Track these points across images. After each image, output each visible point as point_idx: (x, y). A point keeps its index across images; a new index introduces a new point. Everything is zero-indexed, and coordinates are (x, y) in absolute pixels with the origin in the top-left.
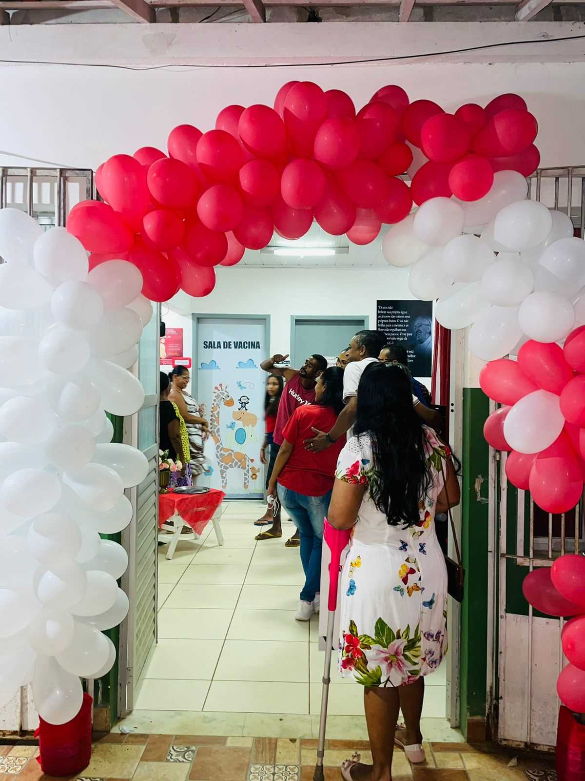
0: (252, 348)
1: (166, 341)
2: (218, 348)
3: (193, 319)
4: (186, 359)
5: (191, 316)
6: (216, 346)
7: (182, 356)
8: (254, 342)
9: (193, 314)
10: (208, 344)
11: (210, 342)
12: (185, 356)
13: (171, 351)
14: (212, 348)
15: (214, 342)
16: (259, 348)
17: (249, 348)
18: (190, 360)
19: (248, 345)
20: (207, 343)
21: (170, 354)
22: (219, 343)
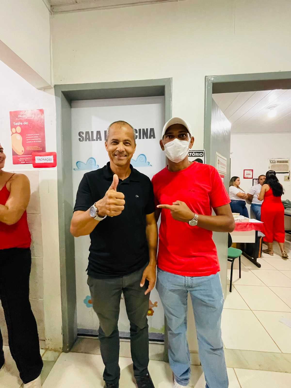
0: (143, 138)
1: (22, 130)
2: (97, 140)
3: (56, 95)
4: (50, 154)
5: (53, 90)
6: (95, 138)
7: (43, 150)
8: (147, 129)
9: (55, 86)
10: (84, 136)
11: (87, 133)
12: (48, 150)
13: (30, 145)
14: (89, 140)
15: (92, 132)
16: (154, 137)
17: (140, 138)
18: (55, 156)
19: (138, 134)
20: (83, 133)
21: (28, 148)
22: (98, 133)
